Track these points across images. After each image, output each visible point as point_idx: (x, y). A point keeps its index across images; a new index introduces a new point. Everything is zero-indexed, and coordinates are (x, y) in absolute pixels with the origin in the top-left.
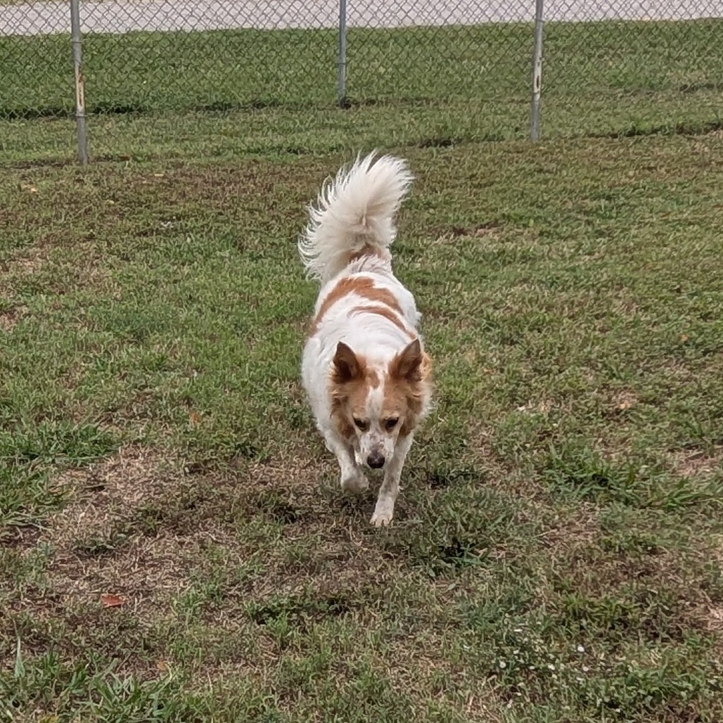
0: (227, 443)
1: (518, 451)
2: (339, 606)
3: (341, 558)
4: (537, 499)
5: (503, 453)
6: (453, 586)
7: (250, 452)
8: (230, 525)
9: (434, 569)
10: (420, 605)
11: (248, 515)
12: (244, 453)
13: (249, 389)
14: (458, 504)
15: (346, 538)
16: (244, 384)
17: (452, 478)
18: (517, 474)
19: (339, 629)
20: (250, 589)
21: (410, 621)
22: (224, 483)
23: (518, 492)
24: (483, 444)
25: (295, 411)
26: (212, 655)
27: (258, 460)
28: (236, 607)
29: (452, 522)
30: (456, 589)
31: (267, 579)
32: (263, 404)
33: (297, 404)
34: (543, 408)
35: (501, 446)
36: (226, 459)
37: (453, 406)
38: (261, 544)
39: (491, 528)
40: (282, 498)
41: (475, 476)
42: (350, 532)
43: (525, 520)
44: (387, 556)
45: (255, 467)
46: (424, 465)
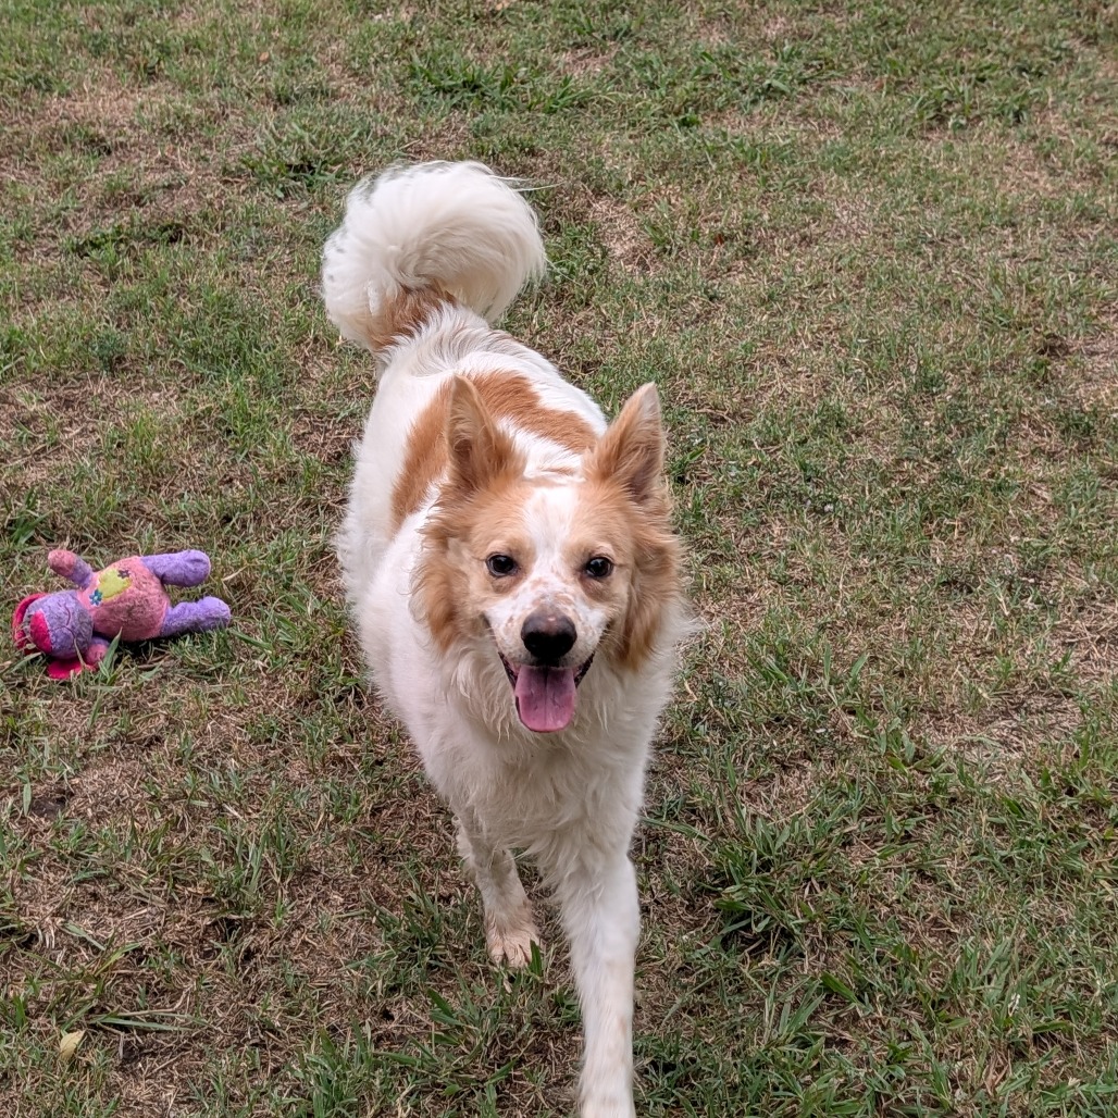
0: (15, 78)
1: (376, 63)
2: (174, 234)
3: (170, 187)
4: (400, 112)
5: (357, 66)
6: (305, 205)
7: (44, 86)
8: (32, 163)
9: (283, 190)
10: (268, 226)
11: (53, 150)
12: (38, 87)
13: (33, 16)
14: (305, 121)
15: (174, 167)
16: (26, 12)
17: (297, 96)
18: (374, 88)
19: (176, 254)
20: (66, 226)
21: (258, 242)
22: (17, 122)
23: (376, 107)
24: (333, 60)
25: (96, 37)
26: (30, 294)
27: (56, 94)
28: (52, 245)
29: (300, 140)
30: (309, 208)
31: (84, 215)
32: (53, 32)
33: (96, 29)
34: (405, 16)
35: (354, 59)
36: (15, 94)
37: (294, 20)
38: (72, 178)
39: (346, 143)
40: (92, 130)
41: (325, 94)
42: (180, 161)
43: (385, 135)
44: (226, 182)
45: (53, 102)
46: (263, 85)
